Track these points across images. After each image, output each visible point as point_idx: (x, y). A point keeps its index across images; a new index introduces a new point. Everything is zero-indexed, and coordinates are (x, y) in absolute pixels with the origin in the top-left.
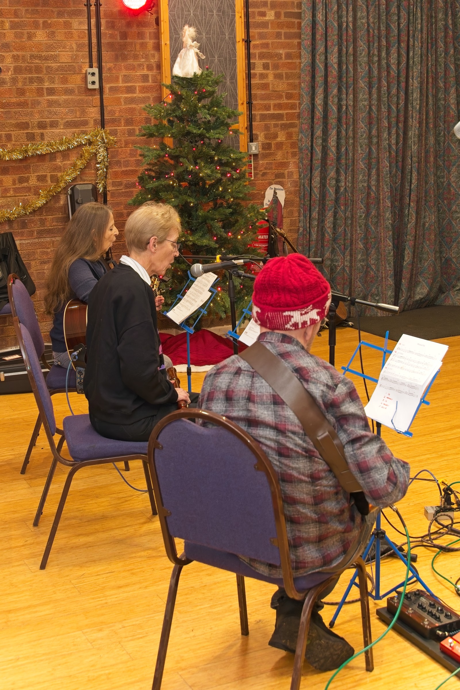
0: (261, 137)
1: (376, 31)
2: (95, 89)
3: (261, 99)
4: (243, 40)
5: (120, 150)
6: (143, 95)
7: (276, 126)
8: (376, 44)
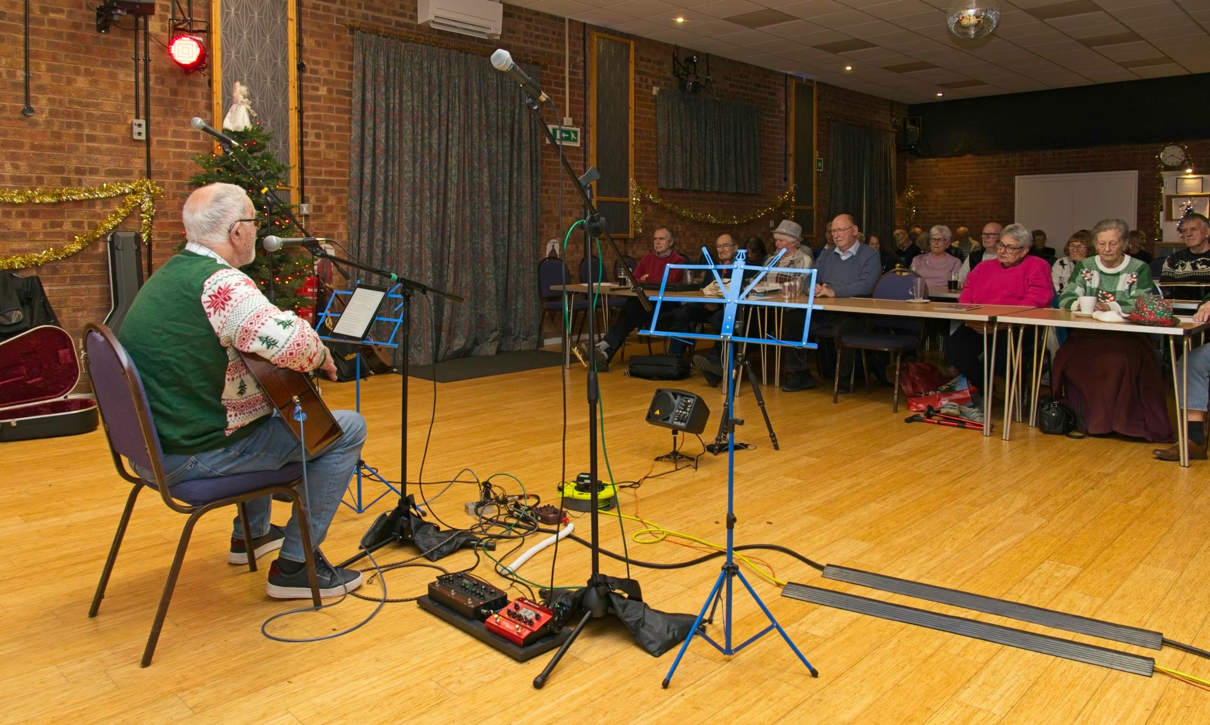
0: (312, 200)
1: (420, 114)
2: (141, 141)
3: (313, 165)
4: (296, 108)
5: (167, 202)
6: (194, 151)
7: (326, 190)
8: (420, 125)
